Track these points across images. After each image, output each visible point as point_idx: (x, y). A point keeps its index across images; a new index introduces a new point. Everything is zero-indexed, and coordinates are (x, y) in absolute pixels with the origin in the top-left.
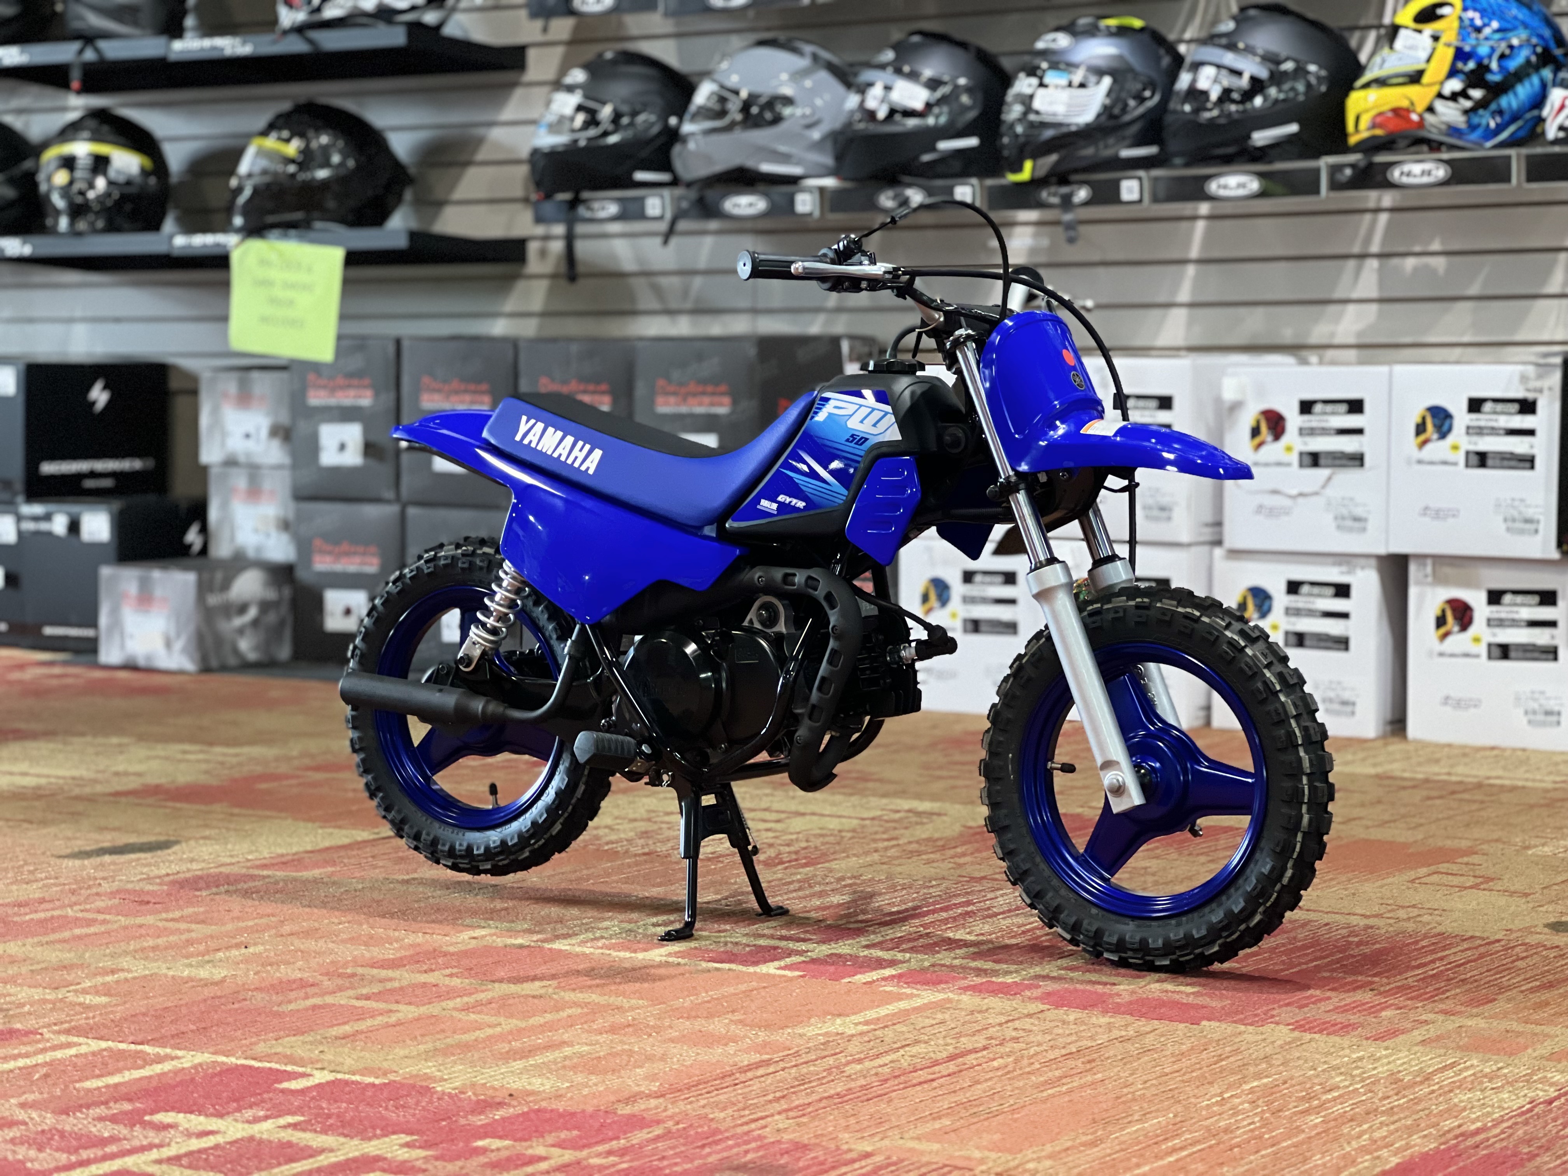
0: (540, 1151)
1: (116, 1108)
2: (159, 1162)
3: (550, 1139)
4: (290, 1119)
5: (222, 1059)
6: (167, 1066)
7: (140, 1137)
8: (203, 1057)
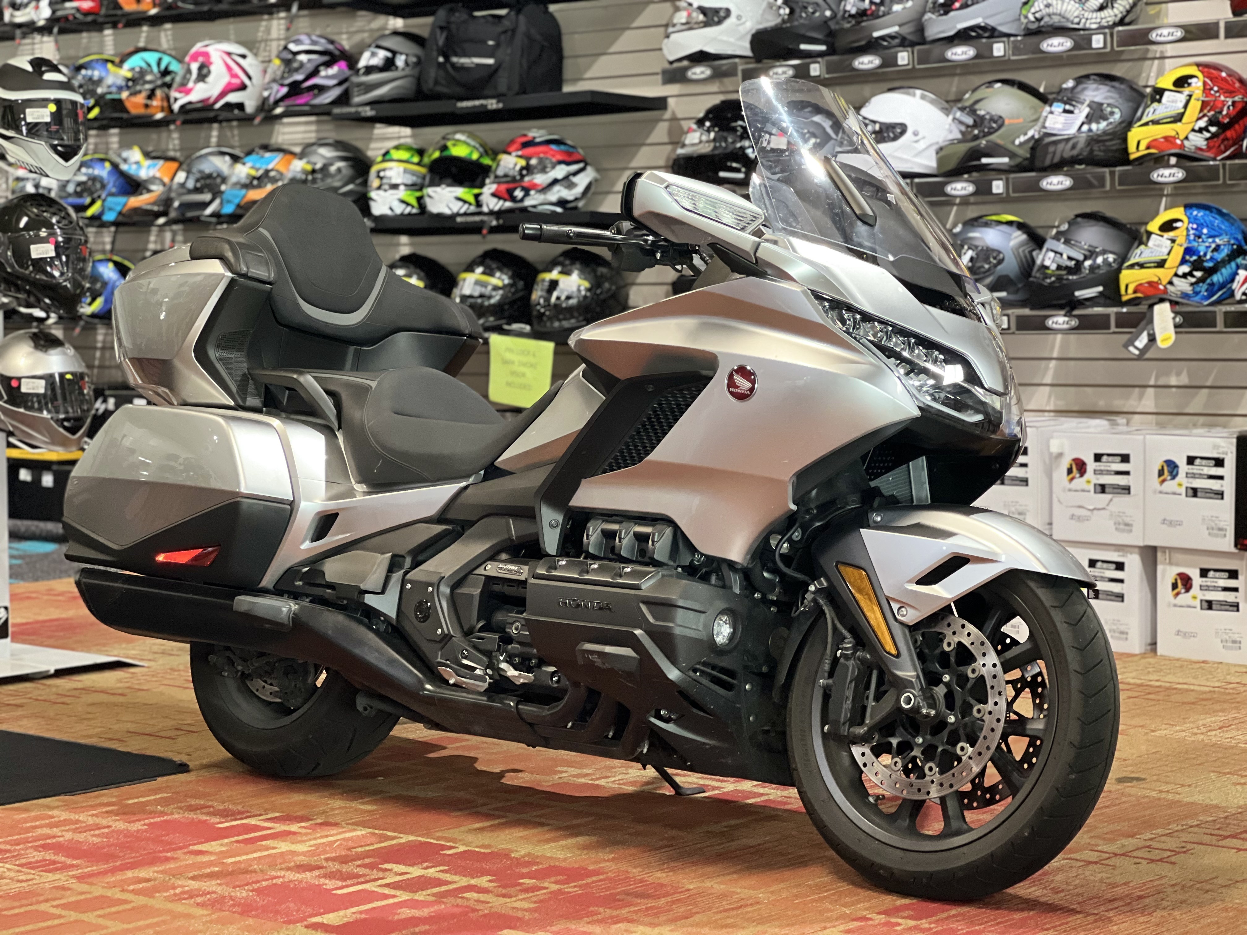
0: (546, 884)
1: (367, 861)
2: (380, 886)
3: (553, 879)
4: (442, 868)
5: (420, 839)
6: (394, 842)
7: (375, 874)
8: (411, 838)
